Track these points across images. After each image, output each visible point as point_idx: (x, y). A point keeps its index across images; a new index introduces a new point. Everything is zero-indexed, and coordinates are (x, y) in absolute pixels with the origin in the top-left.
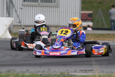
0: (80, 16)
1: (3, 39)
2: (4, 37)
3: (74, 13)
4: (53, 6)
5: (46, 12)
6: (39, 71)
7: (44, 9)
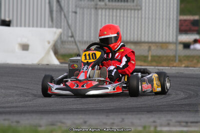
0: (177, 24)
1: (43, 65)
2: (45, 62)
3: (168, 21)
4: (129, 7)
5: (118, 18)
6: (105, 124)
7: (115, 14)
